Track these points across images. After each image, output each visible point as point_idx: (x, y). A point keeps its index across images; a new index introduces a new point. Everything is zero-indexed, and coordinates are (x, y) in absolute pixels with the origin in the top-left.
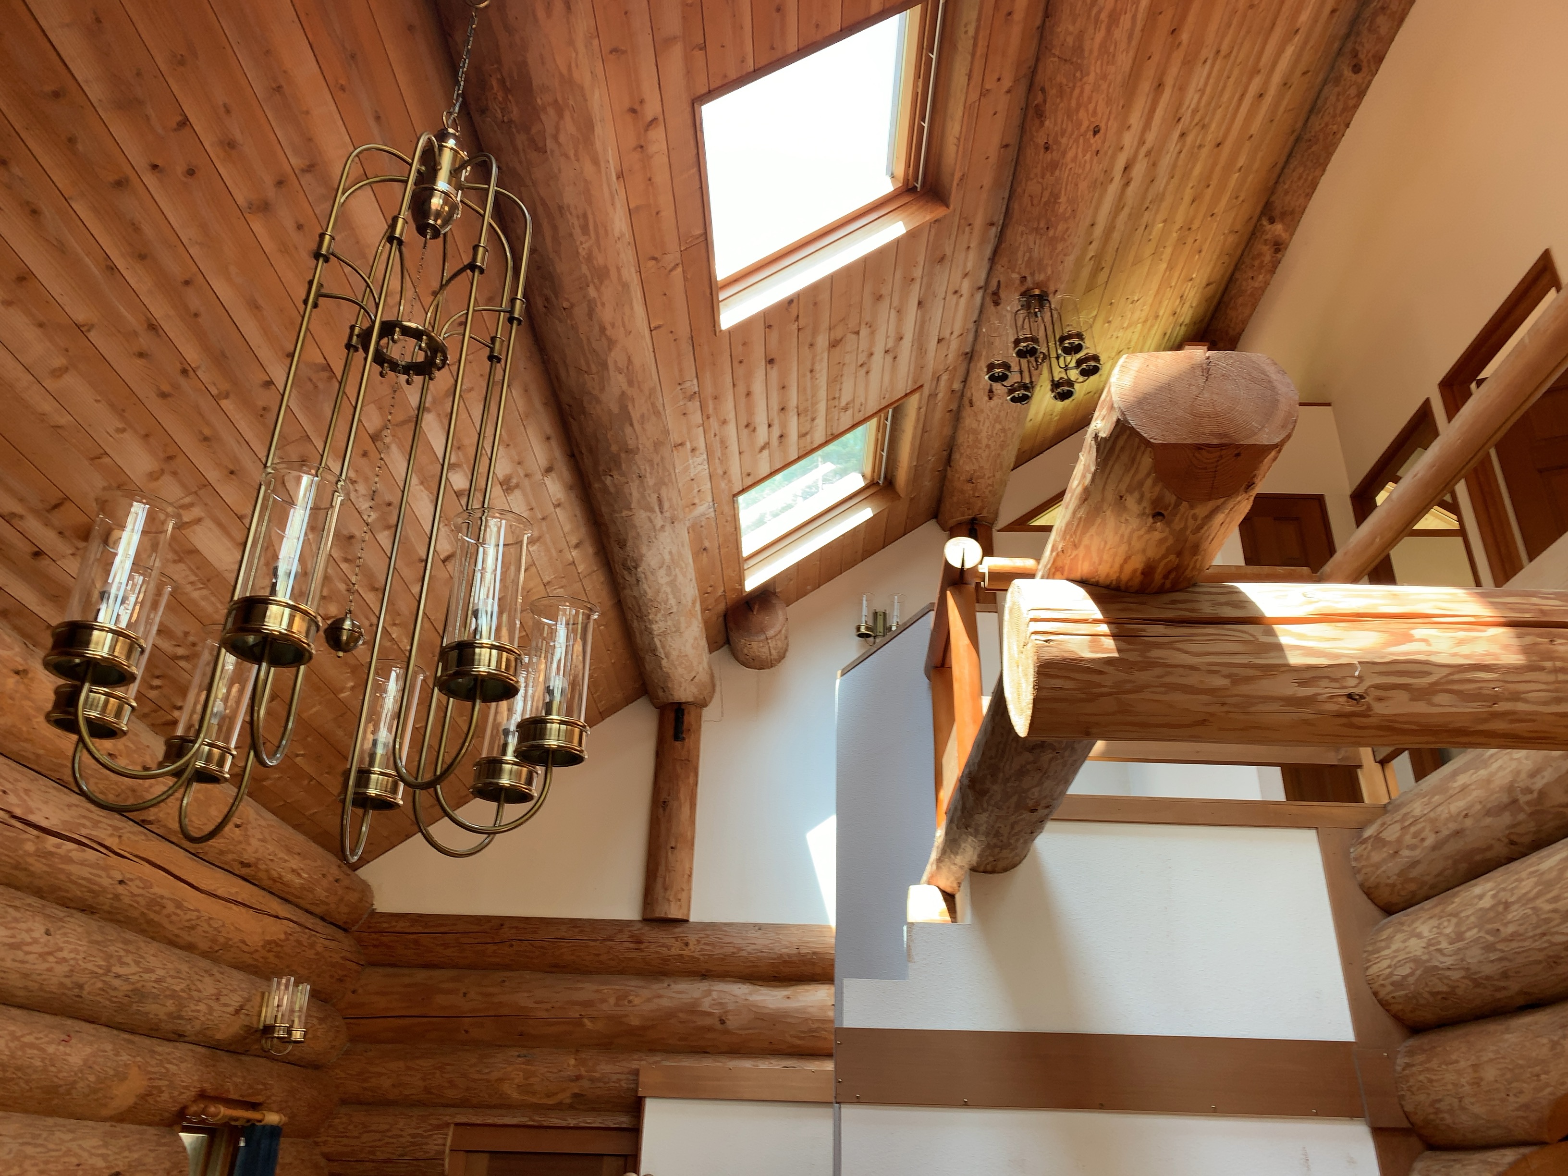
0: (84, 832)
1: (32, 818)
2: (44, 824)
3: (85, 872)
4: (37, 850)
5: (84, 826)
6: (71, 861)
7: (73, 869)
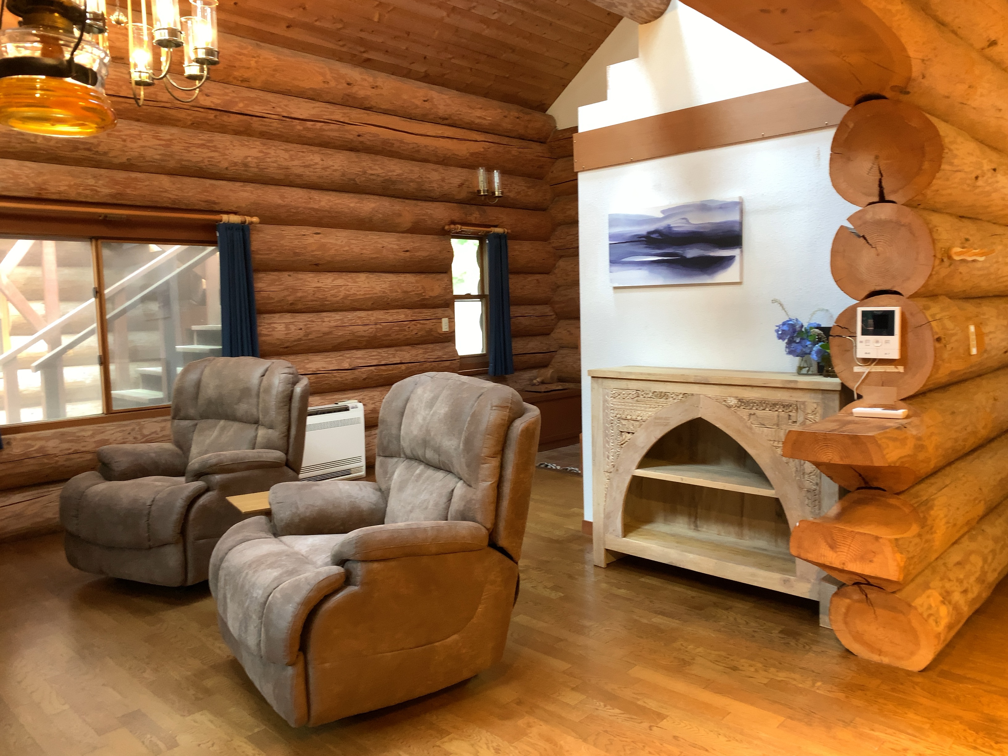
0: (325, 117)
1: (293, 116)
2: (301, 117)
3: (336, 134)
4: (304, 128)
5: (324, 115)
6: (324, 130)
7: (328, 133)
